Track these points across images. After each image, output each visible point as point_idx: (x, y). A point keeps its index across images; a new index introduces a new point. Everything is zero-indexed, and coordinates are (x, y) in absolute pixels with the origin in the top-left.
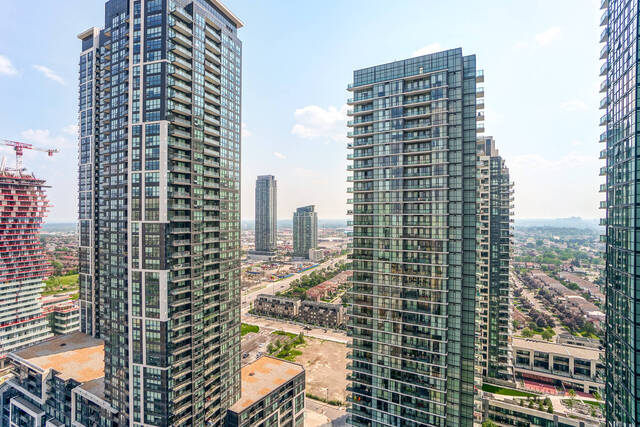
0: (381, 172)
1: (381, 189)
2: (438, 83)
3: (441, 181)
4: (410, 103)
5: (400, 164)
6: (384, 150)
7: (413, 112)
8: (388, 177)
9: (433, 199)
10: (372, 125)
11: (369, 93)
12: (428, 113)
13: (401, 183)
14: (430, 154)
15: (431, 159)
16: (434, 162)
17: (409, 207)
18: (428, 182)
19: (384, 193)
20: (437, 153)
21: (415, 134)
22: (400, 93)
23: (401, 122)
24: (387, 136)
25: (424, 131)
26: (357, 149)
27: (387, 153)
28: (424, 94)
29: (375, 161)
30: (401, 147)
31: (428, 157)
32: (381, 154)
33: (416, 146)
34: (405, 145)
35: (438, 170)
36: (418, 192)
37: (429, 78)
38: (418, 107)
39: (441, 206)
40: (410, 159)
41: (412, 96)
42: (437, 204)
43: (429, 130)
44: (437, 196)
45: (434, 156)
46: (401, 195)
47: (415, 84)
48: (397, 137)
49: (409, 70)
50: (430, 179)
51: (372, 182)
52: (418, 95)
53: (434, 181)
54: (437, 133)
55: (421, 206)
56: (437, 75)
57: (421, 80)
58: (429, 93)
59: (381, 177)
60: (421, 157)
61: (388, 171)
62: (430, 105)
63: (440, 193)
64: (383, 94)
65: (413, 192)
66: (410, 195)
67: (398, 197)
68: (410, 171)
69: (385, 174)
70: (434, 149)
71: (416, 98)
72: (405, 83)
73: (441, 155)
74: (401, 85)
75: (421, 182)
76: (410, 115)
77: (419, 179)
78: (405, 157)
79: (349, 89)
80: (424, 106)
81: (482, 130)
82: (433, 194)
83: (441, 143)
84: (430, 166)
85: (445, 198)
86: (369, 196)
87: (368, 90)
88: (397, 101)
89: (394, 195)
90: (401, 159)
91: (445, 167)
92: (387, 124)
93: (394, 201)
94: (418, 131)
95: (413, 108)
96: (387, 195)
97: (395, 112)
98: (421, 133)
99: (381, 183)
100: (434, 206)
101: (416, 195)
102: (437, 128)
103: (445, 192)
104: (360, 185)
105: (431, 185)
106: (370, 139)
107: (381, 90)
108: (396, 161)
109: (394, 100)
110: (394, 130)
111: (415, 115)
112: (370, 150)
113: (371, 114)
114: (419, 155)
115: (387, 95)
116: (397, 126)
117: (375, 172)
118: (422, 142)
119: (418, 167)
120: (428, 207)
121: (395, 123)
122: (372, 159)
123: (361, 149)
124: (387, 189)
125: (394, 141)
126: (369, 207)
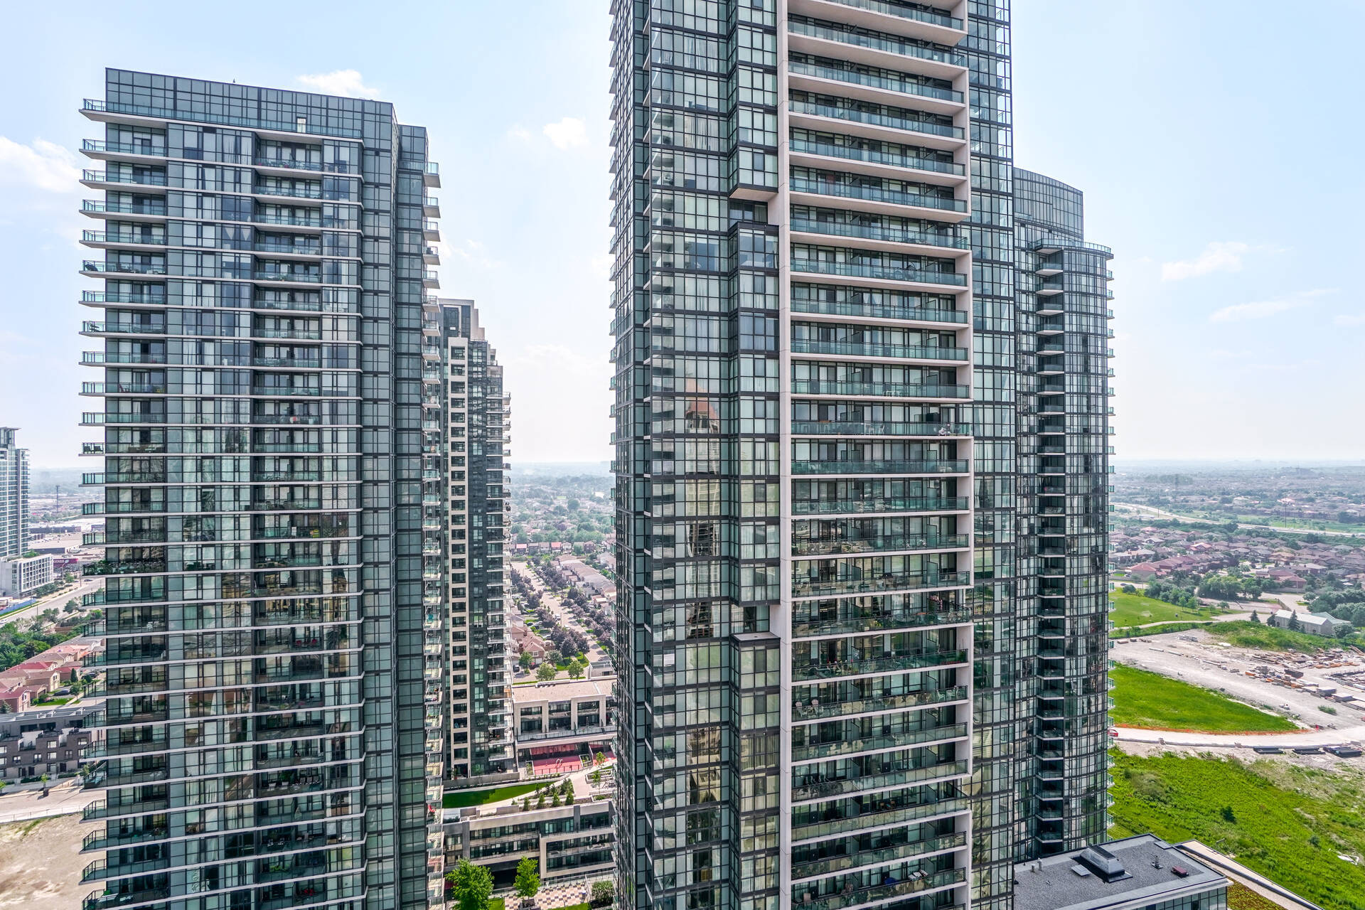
0: (190, 348)
1: (189, 391)
2: (339, 164)
3: (343, 380)
4: (271, 194)
5: (244, 334)
6: (199, 294)
7: (278, 216)
8: (209, 361)
9: (326, 419)
10: (164, 225)
11: (158, 141)
12: (315, 228)
13: (245, 378)
14: (319, 319)
15: (320, 330)
16: (327, 337)
17: (268, 437)
18: (313, 382)
19: (200, 401)
20: (335, 319)
21: (284, 268)
22: (246, 162)
23: (246, 234)
24: (209, 261)
25: (307, 264)
26: (119, 281)
27: (209, 303)
28: (307, 181)
29: (173, 318)
30: (246, 292)
31: (314, 325)
32: (189, 303)
33: (284, 296)
34: (258, 291)
35: (337, 355)
36: (292, 402)
37: (319, 147)
38: (293, 208)
39: (343, 436)
40: (270, 324)
41: (280, 179)
42: (335, 433)
43: (318, 264)
44: (334, 414)
45: (327, 323)
46: (246, 407)
47: (286, 153)
48: (236, 268)
49: (272, 115)
50: (319, 374)
51: (164, 370)
52: (293, 180)
53: (327, 381)
54: (336, 275)
55: (299, 437)
56: (337, 147)
57: (301, 146)
58: (320, 181)
59: (190, 361)
60: (299, 324)
61: (209, 348)
62: (320, 209)
63: (342, 408)
64: (198, 152)
65: (278, 403)
66: (269, 409)
67: (236, 412)
68: (269, 352)
69: (200, 353)
70: (328, 310)
71: (286, 185)
72: (260, 143)
73: (343, 324)
74: (247, 145)
75: (299, 381)
76: (271, 221)
77: (292, 374)
78: (258, 321)
79: (89, 112)
80: (308, 209)
81: (435, 284)
82: (326, 408)
83: (343, 297)
84: (319, 346)
85: (353, 419)
86: (156, 407)
87: (152, 130)
88: (237, 181)
89: (227, 407)
90: (245, 320)
91: (353, 353)
92: (209, 232)
93: (227, 421)
94: (292, 263)
95: (279, 206)
96: (208, 407)
97: (230, 206)
98: (299, 269)
99: (189, 377)
100: (327, 437)
101: (284, 408)
102: (336, 264)
103: (353, 407)
104: (126, 378)
105: (320, 387)
106: (156, 261)
107: (191, 140)
108: (233, 325)
109: (229, 176)
110: (227, 248)
111: (284, 225)
112: (157, 289)
113: (162, 197)
114: (292, 318)
115: (209, 158)
116: (237, 242)
117: (172, 347)
118: (299, 290)
119: (292, 346)
120: (313, 437)
121: (230, 232)
122: (163, 312)
123: (132, 282)
124: (208, 391)
125: (228, 277)
126: (155, 436)
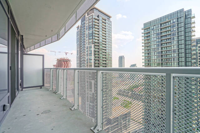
0: (153, 53)
1: (153, 58)
2: (174, 22)
3: (175, 55)
4: (163, 30)
5: (160, 50)
6: (154, 46)
7: (164, 33)
8: (156, 55)
9: (172, 61)
10: (150, 39)
11: (149, 29)
12: (170, 33)
13: (160, 56)
14: (171, 46)
15: (171, 48)
16: (172, 49)
17: (164, 64)
18: (170, 56)
19: (154, 59)
20: (174, 46)
21: (165, 40)
22: (159, 28)
23: (160, 37)
24: (155, 42)
25: (169, 39)
26: (145, 47)
27: (155, 47)
28: (168, 27)
29: (151, 50)
30: (160, 45)
31: (170, 47)
32: (153, 48)
33: (165, 44)
34: (162, 44)
35: (174, 51)
36: (167, 59)
37: (170, 21)
38: (166, 32)
39: (175, 63)
40: (163, 48)
41: (164, 28)
42: (174, 63)
43: (171, 38)
44: (174, 60)
45: (172, 47)
46: (160, 60)
47: (165, 24)
48: (159, 42)
49: (163, 20)
50: (171, 54)
51: (150, 56)
52: (166, 28)
53: (172, 55)
54: (174, 39)
55: (168, 64)
56: (173, 20)
57: (167, 22)
58: (170, 26)
59: (153, 55)
60: (168, 48)
61: (155, 53)
62: (170, 30)
63: (175, 59)
64: (153, 29)
65: (165, 59)
66: (164, 60)
67: (159, 61)
68: (163, 52)
69: (155, 54)
70: (172, 44)
71: (165, 29)
72: (161, 24)
73: (175, 46)
74: (159, 25)
75: (168, 56)
76: (163, 34)
77: (167, 55)
78: (162, 48)
79: (142, 29)
80: (168, 31)
81: (194, 36)
82: (172, 59)
83: (175, 42)
84: (171, 50)
85: (177, 60)
86: (150, 61)
87: (148, 28)
88: (158, 31)
89: (158, 60)
90: (160, 48)
91: (177, 50)
92: (155, 38)
93: (158, 62)
94: (166, 39)
95: (164, 32)
96: (155, 60)
97: (158, 34)
98: (167, 40)
99: (153, 57)
100: (173, 63)
101: (166, 60)
102: (174, 37)
103: (177, 59)
104: (146, 57)
105: (171, 56)
106: (149, 43)
107: (152, 28)
109: (157, 30)
110: (157, 40)
111: (165, 34)
112: (149, 47)
113: (150, 36)
114: (167, 47)
115: (155, 29)
116: (159, 38)
117: (151, 53)
118: (168, 43)
119: (167, 51)
120: (170, 64)
121: (158, 37)
122: (150, 49)
123: (147, 46)
124: (155, 58)
125: (158, 43)
126: (150, 64)
